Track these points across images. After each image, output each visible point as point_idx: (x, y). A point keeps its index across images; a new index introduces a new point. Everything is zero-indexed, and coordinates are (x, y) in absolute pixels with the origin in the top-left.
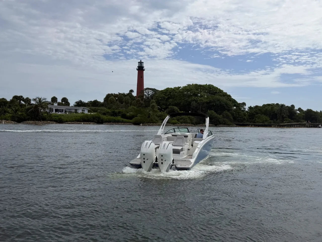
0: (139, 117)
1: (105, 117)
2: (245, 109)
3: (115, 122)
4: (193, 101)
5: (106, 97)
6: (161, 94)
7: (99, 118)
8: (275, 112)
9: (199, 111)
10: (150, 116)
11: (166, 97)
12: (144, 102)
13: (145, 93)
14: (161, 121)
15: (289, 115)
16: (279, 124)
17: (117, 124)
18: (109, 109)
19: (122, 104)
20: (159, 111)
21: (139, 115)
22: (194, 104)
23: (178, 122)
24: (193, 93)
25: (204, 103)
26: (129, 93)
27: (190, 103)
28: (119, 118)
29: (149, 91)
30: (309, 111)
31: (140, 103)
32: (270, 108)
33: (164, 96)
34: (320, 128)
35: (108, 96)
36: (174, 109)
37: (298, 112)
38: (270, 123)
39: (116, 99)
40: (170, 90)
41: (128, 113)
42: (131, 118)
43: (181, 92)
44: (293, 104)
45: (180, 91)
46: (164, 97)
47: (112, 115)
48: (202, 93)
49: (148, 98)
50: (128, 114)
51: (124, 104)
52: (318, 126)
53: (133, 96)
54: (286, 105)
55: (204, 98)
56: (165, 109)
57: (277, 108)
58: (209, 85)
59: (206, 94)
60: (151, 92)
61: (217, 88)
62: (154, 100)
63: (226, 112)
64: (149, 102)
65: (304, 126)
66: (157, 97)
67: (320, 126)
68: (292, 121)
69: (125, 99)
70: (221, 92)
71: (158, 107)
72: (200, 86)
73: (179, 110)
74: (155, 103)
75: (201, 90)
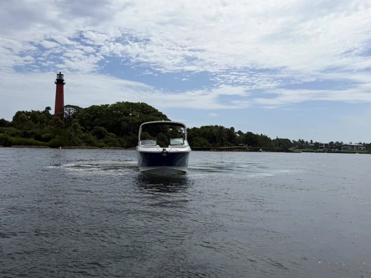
0: (56, 140)
1: (14, 139)
2: (182, 131)
3: (26, 145)
4: (124, 121)
5: (15, 115)
6: (86, 112)
7: (7, 139)
8: (214, 134)
9: (131, 132)
10: (72, 138)
11: (92, 116)
12: (64, 121)
13: (66, 111)
14: (84, 144)
15: (228, 138)
16: (219, 148)
17: (29, 147)
18: (19, 130)
19: (37, 123)
20: (82, 132)
21: (57, 136)
22: (124, 124)
23: (106, 145)
24: (124, 111)
25: (136, 124)
26: (45, 110)
27: (120, 123)
28: (32, 140)
29: (70, 109)
30: (250, 134)
31: (59, 122)
32: (209, 130)
33: (88, 114)
34: (261, 152)
35: (19, 114)
36: (101, 130)
37: (238, 135)
38: (209, 146)
39: (28, 117)
40: (96, 108)
41: (43, 134)
42: (47, 140)
43: (110, 111)
44: (233, 127)
45: (108, 109)
46: (89, 116)
47: (22, 137)
48: (134, 112)
49: (69, 117)
50: (44, 136)
51: (38, 123)
52: (259, 150)
53: (51, 114)
54: (226, 128)
55: (136, 117)
56: (90, 130)
57: (216, 130)
58: (142, 103)
59: (139, 114)
60: (73, 110)
61: (151, 107)
62: (77, 119)
63: (161, 134)
64: (71, 121)
65: (245, 150)
66: (80, 115)
67: (261, 149)
68: (232, 144)
69: (40, 117)
70: (155, 112)
71: (82, 128)
72: (132, 104)
73: (106, 131)
74: (78, 122)
75: (132, 109)
